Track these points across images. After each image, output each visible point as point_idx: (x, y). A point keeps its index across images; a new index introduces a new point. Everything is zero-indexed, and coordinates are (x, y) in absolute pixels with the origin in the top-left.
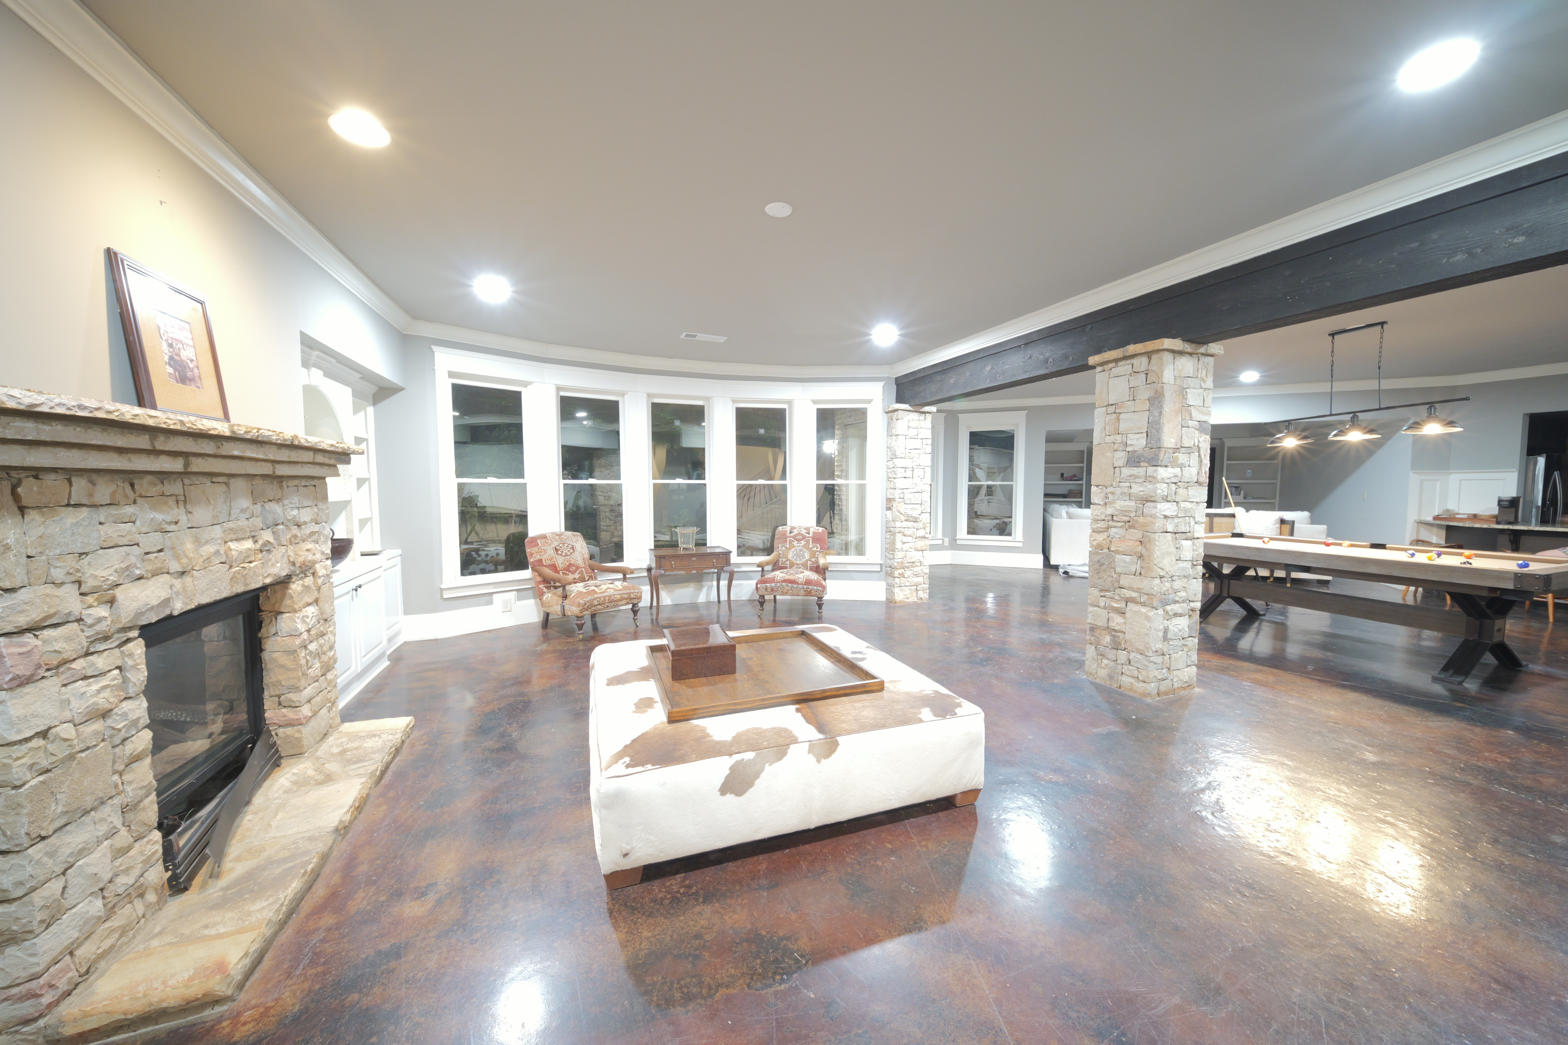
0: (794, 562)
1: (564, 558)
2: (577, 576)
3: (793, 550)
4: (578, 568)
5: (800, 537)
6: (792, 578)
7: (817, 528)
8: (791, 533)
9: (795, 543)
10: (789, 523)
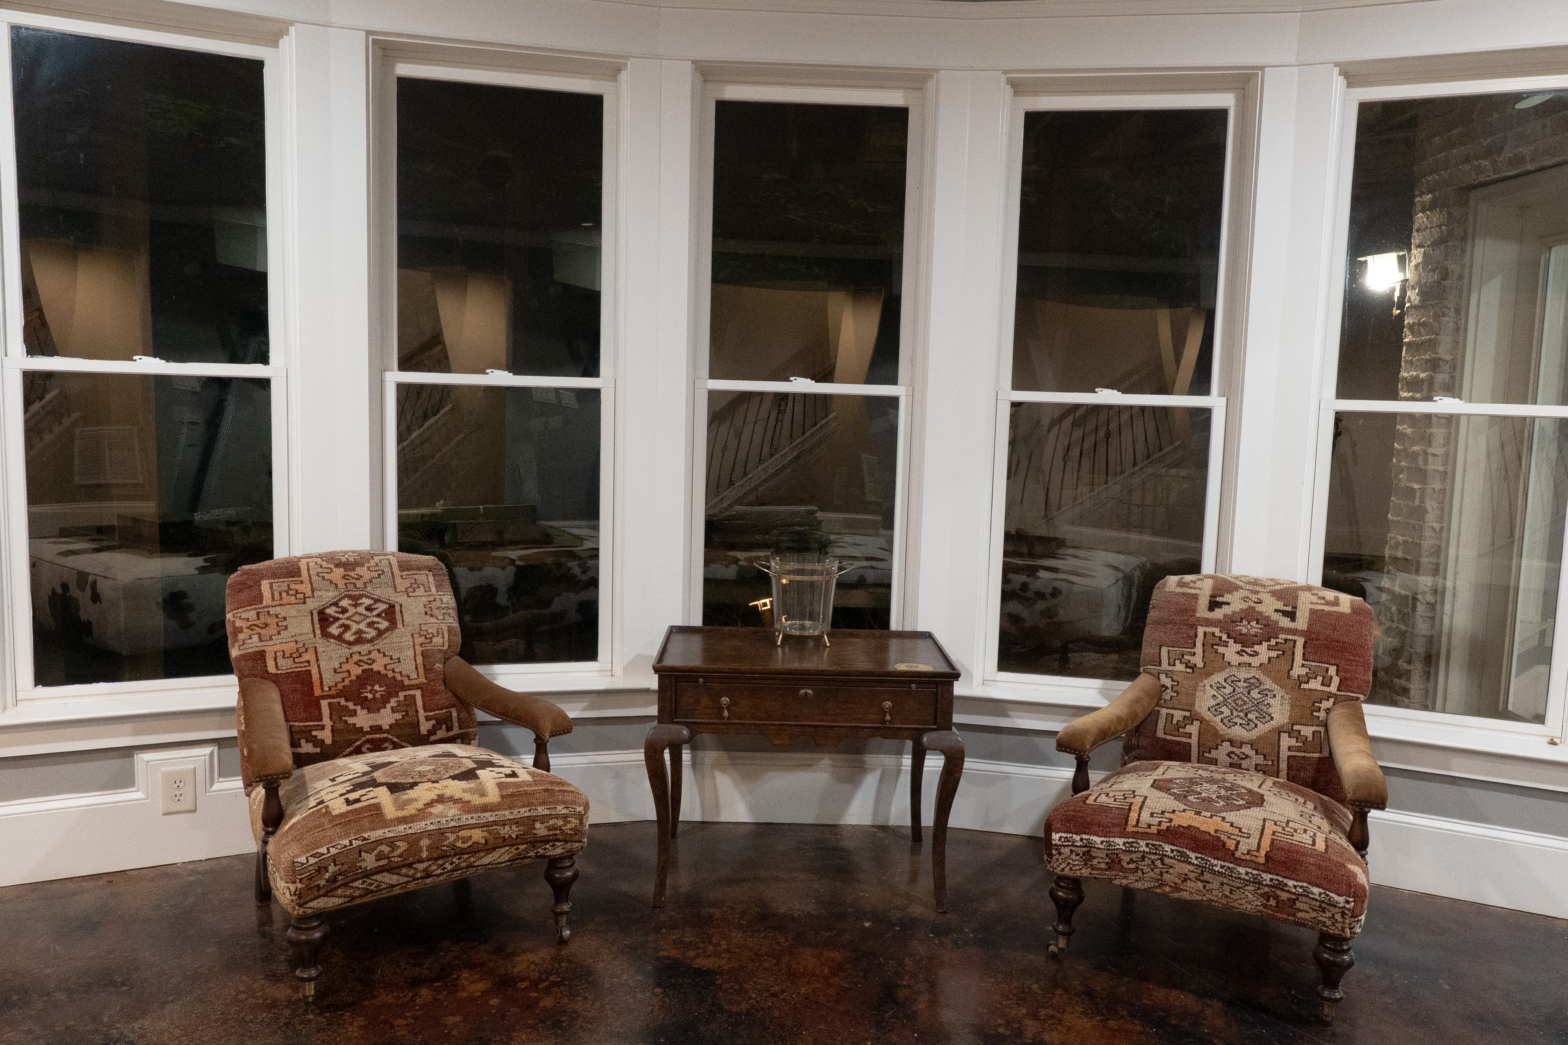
0: (1221, 728)
1: (345, 651)
2: (386, 718)
3: (1219, 677)
4: (394, 686)
5: (1254, 628)
6: (1206, 823)
7: (1330, 594)
8: (1214, 605)
9: (1231, 652)
10: (1208, 566)
